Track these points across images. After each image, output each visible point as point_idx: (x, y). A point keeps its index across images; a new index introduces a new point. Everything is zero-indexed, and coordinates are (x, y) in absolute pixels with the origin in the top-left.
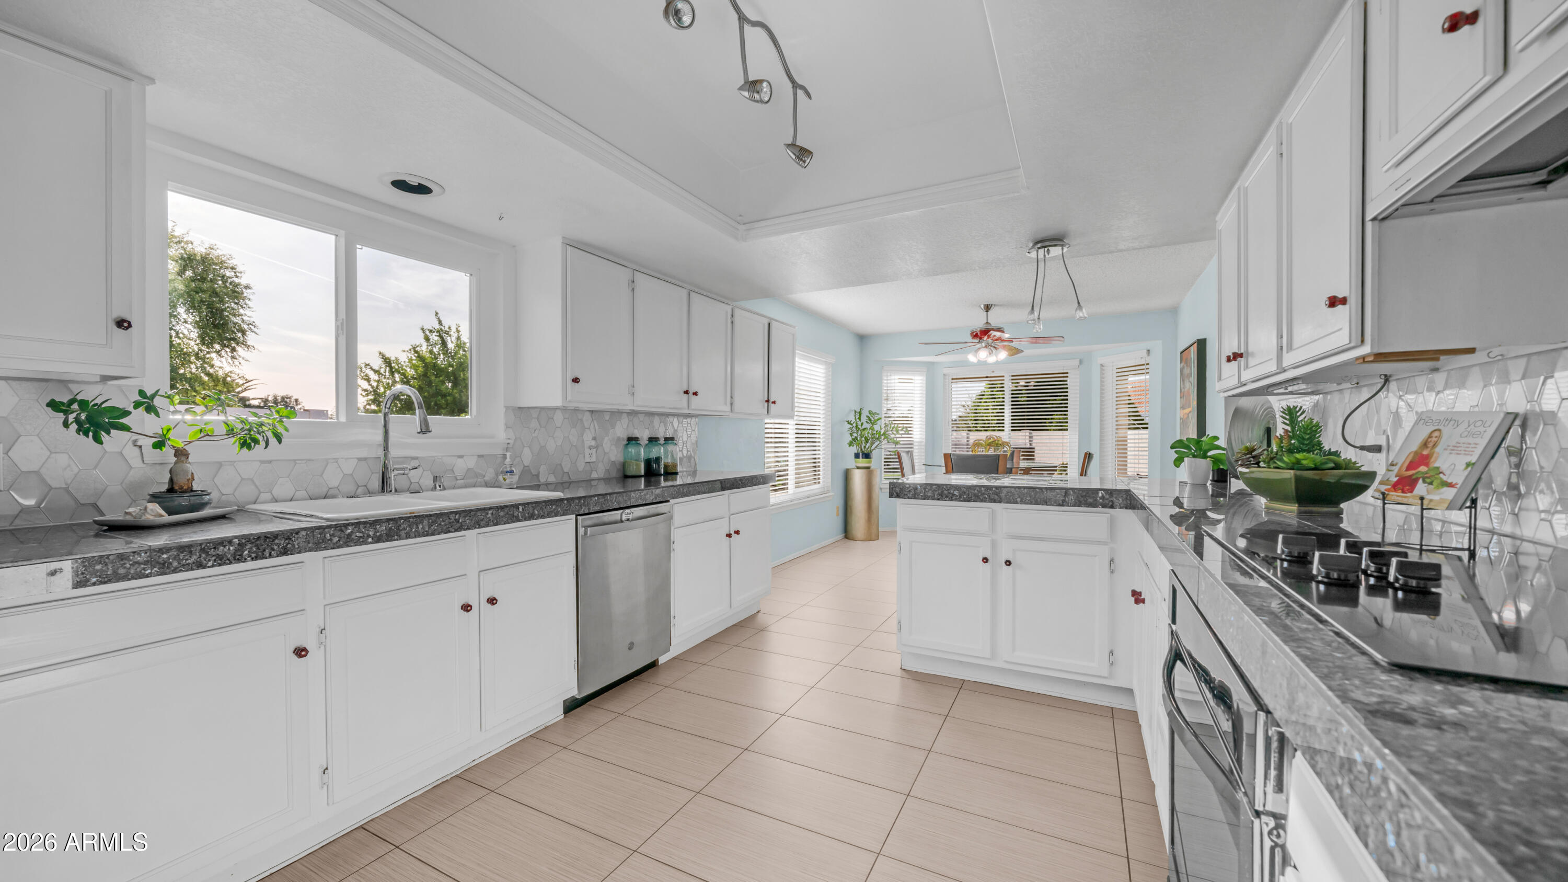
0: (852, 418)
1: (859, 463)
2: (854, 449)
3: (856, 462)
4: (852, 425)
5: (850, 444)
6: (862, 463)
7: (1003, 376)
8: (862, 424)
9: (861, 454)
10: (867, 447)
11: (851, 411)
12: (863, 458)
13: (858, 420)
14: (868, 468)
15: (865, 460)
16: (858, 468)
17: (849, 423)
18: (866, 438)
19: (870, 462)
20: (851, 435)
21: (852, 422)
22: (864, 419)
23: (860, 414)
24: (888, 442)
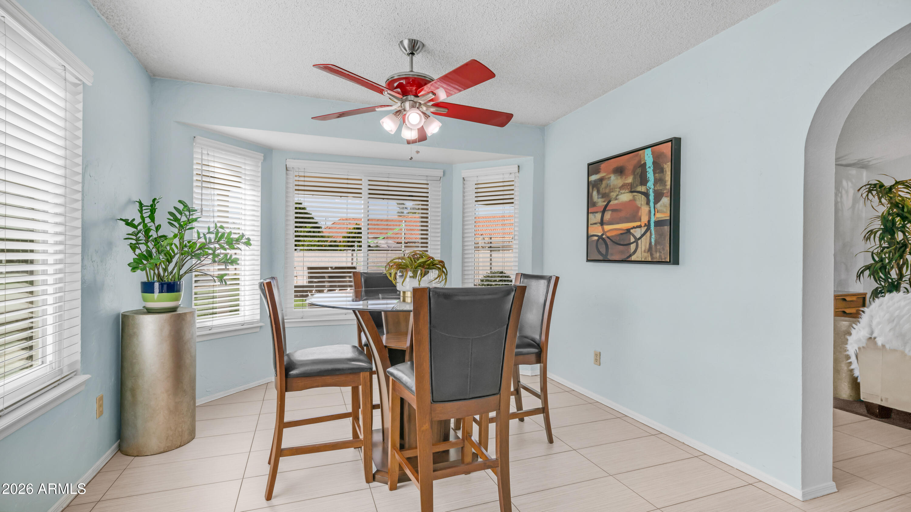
0: (133, 214)
1: (153, 301)
2: (141, 276)
3: (145, 300)
4: (135, 227)
5: (134, 267)
6: (159, 300)
7: (361, 180)
8: (158, 228)
9: (157, 285)
10: (170, 268)
11: (130, 202)
12: (161, 291)
13: (147, 220)
14: (173, 310)
15: (165, 295)
16: (150, 311)
17: (129, 223)
18: (167, 254)
19: (177, 299)
20: (133, 247)
21: (136, 223)
22: (161, 217)
23: (153, 209)
24: (214, 262)
